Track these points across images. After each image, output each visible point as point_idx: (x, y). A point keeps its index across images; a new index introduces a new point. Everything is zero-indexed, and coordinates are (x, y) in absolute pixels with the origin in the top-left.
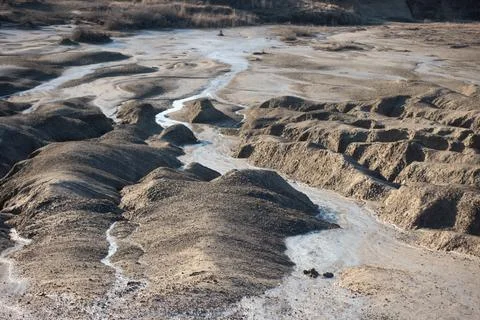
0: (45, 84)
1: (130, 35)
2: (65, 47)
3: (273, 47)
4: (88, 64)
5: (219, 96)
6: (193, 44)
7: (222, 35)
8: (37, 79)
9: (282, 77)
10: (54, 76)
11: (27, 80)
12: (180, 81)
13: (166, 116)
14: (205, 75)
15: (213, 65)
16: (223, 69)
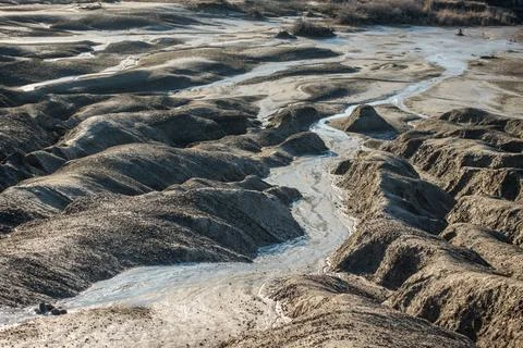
0: (227, 79)
1: (359, 31)
2: (278, 41)
3: (511, 51)
4: (289, 60)
5: (405, 104)
6: (421, 44)
7: (461, 34)
8: (222, 74)
9: (492, 86)
10: (242, 71)
11: (209, 75)
12: (374, 84)
13: (327, 122)
14: (407, 79)
15: (427, 67)
16: (434, 73)
